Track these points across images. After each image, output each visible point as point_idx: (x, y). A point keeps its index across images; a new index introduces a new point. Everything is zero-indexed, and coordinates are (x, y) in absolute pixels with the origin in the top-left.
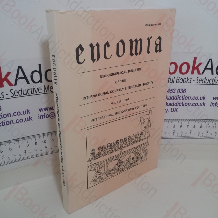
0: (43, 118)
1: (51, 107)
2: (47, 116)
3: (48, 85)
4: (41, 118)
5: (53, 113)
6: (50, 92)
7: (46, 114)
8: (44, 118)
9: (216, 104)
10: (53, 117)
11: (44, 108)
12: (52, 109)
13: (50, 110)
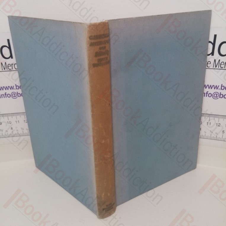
0: (4, 97)
1: (11, 87)
2: (9, 96)
3: (6, 63)
4: (2, 97)
5: (14, 93)
6: (8, 70)
7: (7, 94)
8: (6, 97)
9: (207, 93)
10: (15, 98)
11: (4, 87)
12: (13, 89)
13: (11, 89)
